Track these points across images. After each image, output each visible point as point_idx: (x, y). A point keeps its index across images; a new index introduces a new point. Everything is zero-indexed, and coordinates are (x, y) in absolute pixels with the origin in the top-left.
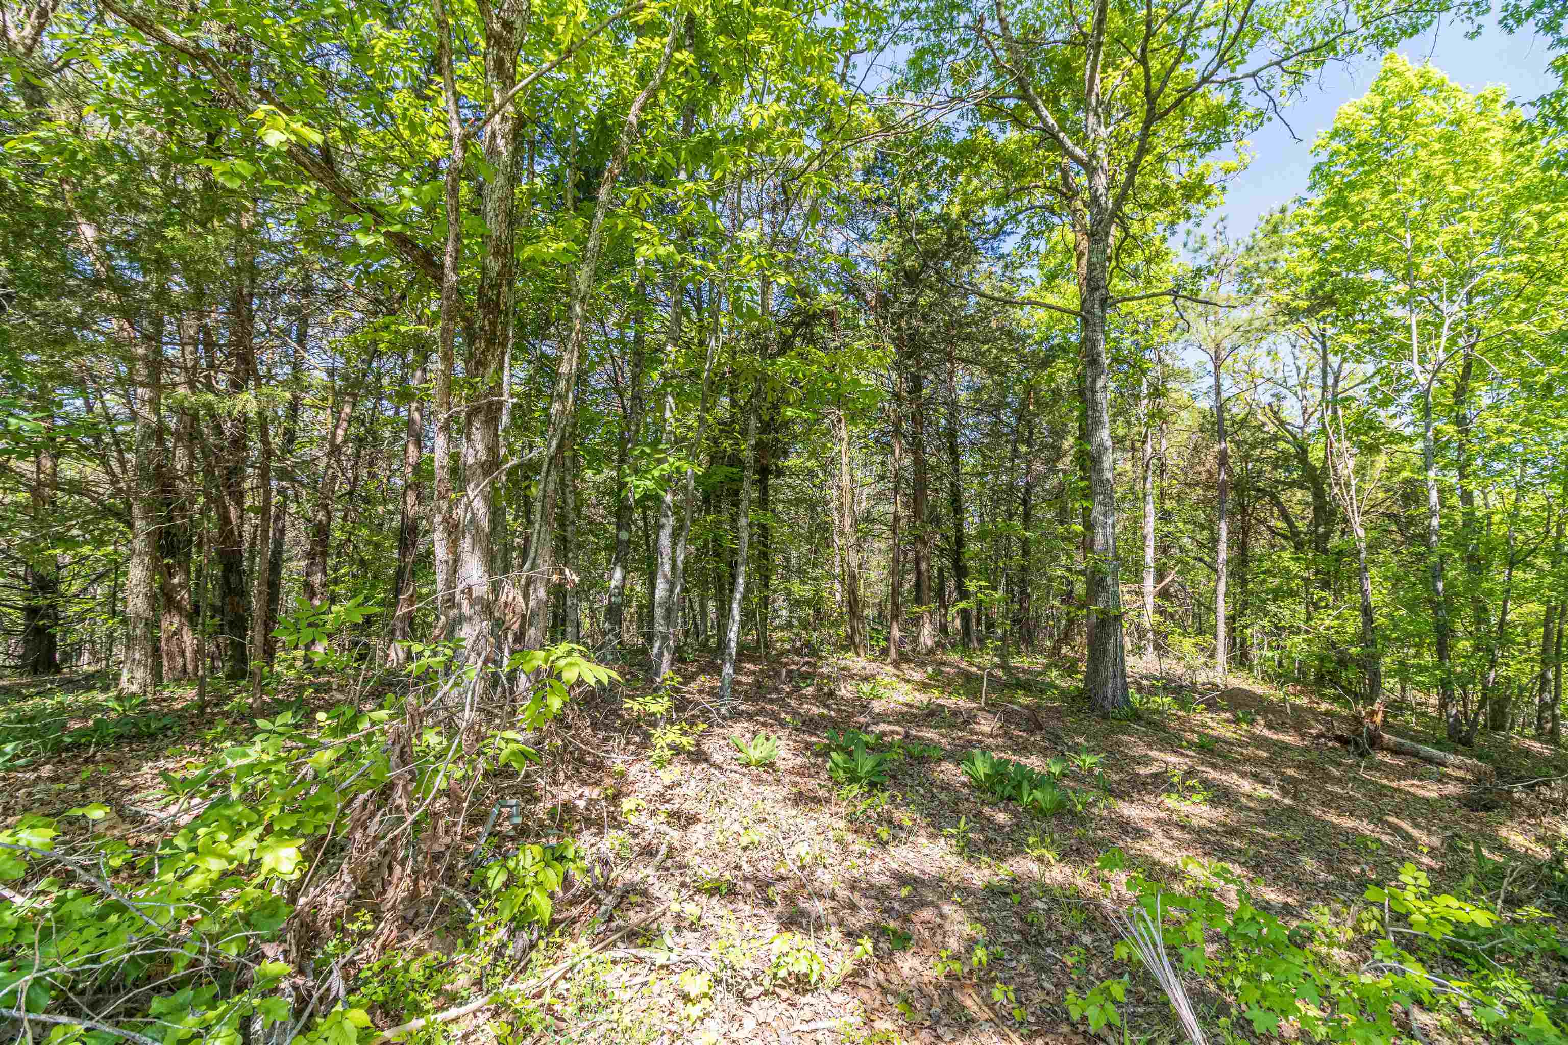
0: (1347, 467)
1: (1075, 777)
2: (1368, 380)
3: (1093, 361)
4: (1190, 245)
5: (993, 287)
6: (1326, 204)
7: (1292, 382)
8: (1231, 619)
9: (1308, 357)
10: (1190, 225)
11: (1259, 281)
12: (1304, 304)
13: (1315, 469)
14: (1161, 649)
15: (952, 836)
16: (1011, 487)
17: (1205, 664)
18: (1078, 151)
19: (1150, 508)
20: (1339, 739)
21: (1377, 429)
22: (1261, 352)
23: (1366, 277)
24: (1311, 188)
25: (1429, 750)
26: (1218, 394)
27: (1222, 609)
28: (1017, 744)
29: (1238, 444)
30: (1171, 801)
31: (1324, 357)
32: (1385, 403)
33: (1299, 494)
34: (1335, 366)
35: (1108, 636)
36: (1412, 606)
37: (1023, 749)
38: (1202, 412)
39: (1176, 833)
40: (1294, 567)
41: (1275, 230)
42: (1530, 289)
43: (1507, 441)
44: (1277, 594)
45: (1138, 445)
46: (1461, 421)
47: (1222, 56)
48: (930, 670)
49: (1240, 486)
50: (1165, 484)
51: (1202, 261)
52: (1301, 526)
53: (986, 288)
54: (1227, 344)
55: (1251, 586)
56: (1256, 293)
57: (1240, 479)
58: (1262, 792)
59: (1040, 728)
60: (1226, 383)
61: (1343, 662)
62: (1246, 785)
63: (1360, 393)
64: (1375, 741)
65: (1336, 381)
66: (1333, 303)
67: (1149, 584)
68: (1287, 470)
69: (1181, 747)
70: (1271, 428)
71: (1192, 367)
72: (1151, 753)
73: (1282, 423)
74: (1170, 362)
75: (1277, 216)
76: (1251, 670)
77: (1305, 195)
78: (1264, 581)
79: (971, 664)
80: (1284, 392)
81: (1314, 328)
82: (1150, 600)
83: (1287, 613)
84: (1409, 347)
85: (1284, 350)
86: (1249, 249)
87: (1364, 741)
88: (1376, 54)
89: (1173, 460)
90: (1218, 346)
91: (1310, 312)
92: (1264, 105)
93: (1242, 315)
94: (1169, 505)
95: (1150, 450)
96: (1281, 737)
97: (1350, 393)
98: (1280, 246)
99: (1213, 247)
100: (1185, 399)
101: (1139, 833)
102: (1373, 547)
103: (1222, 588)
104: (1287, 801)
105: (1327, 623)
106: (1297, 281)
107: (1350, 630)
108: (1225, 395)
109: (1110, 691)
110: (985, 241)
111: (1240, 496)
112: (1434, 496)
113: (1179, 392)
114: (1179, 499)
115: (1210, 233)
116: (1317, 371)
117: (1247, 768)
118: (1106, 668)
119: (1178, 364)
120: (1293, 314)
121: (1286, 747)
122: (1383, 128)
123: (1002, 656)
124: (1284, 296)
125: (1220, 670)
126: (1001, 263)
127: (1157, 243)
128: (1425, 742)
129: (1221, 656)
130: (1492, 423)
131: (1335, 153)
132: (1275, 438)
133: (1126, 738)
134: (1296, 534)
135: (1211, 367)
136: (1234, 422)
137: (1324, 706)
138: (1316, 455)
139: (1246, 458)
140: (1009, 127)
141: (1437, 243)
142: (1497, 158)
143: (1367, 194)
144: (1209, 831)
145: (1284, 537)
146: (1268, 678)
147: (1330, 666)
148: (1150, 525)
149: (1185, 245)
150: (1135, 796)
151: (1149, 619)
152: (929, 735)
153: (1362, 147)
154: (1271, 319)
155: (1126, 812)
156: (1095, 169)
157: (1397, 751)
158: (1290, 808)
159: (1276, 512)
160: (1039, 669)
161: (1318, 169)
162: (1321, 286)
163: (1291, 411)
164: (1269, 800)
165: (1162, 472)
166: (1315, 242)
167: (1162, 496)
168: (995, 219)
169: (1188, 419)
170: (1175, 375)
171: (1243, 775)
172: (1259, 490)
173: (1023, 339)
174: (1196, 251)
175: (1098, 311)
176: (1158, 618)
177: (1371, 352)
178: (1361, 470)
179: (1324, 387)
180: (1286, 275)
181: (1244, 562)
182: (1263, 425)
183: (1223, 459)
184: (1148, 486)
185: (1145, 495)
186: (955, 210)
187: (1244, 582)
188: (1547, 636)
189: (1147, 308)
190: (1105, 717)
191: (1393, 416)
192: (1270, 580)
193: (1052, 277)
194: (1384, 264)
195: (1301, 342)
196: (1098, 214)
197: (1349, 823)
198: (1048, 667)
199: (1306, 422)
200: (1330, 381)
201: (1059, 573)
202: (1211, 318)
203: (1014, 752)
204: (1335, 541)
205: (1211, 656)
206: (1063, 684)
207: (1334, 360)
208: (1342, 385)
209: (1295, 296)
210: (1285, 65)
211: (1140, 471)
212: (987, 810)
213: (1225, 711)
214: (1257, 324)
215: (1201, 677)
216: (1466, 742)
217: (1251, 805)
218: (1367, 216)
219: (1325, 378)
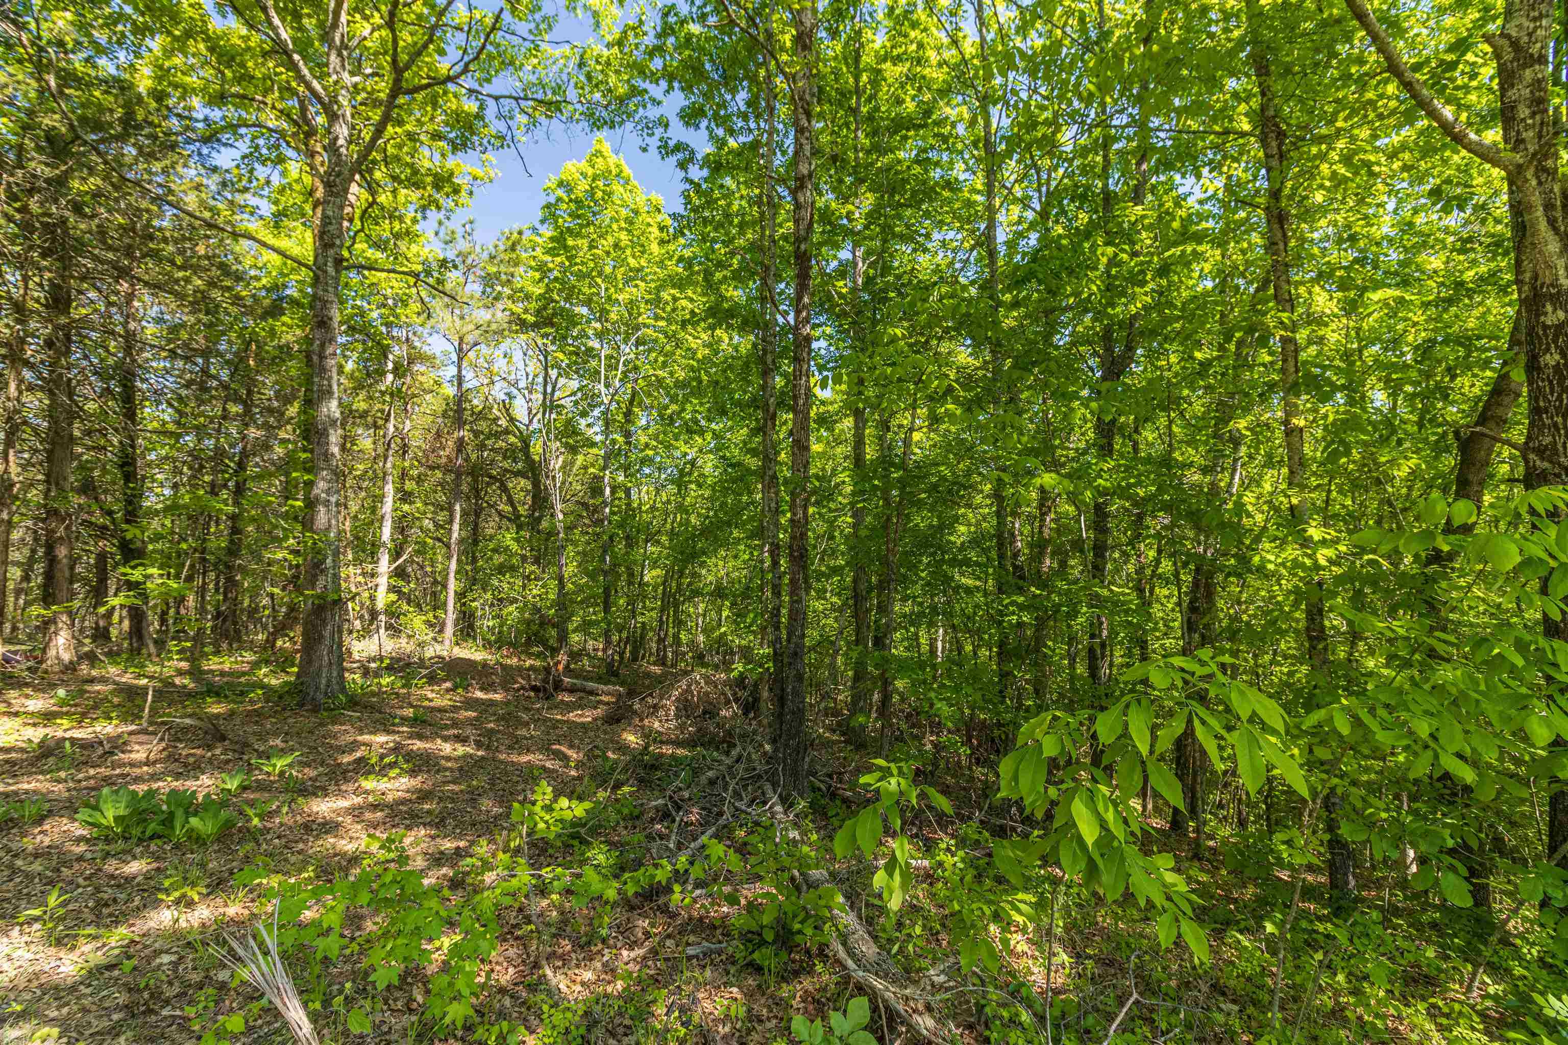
0: (557, 464)
1: (261, 787)
2: (574, 394)
3: (323, 323)
4: (441, 234)
5: (202, 203)
6: (552, 239)
7: (522, 384)
8: (460, 595)
9: (534, 367)
10: (441, 216)
11: (499, 288)
12: (531, 319)
13: (533, 461)
14: (394, 630)
15: (36, 919)
16: (220, 453)
17: (435, 639)
18: (316, 85)
19: (389, 489)
20: (534, 688)
21: (578, 434)
22: (499, 353)
23: (577, 310)
24: (543, 222)
25: (591, 685)
26: (460, 384)
27: (453, 585)
28: (186, 765)
29: (476, 434)
30: (369, 784)
31: (546, 369)
32: (584, 414)
33: (523, 482)
34: (554, 377)
35: (324, 622)
36: (592, 576)
37: (194, 769)
38: (446, 399)
39: (368, 815)
40: (514, 547)
41: (513, 248)
42: (668, 348)
43: (651, 453)
44: (501, 570)
45: (380, 422)
46: (627, 435)
47: (467, 65)
48: (61, 692)
49: (476, 471)
50: (407, 464)
51: (451, 255)
52: (522, 510)
53: (191, 201)
54: (469, 339)
55: (480, 563)
56: (495, 299)
57: (475, 466)
58: (461, 750)
59: (223, 738)
60: (468, 374)
61: (544, 622)
62: (447, 748)
63: (567, 403)
64: (558, 686)
65: (553, 391)
66: (552, 325)
67: (384, 565)
68: (515, 461)
69: (394, 725)
70: (503, 422)
71: (438, 354)
72: (360, 738)
73: (512, 420)
74: (417, 344)
75: (515, 236)
76: (475, 639)
77: (538, 226)
78: (491, 558)
79: (139, 676)
80: (515, 392)
81: (540, 342)
82: (383, 581)
83: (506, 586)
84: (599, 373)
85: (518, 356)
86: (492, 258)
87: (550, 687)
88: (588, 130)
89: (417, 441)
90: (461, 339)
91: (535, 326)
92: (504, 131)
93: (483, 316)
94: (409, 485)
95: (392, 429)
96: (491, 696)
97: (562, 402)
98: (516, 265)
99: (463, 245)
100: (429, 384)
101: (329, 827)
102: (569, 529)
103: (453, 565)
104: (480, 753)
105: (534, 592)
106: (528, 297)
107: (552, 596)
108: (466, 386)
109: (324, 681)
110: (189, 141)
111: (476, 481)
112: (608, 491)
113: (424, 374)
114: (419, 480)
115: (460, 231)
116: (540, 379)
117: (452, 732)
118: (321, 658)
119: (426, 348)
120: (523, 325)
121: (492, 703)
122: (591, 193)
123: (192, 660)
124: (518, 308)
125: (447, 642)
126: (216, 178)
127: (409, 222)
128: (591, 679)
129: (449, 630)
130: (643, 439)
131: (559, 199)
132: (507, 432)
133: (337, 728)
134: (518, 517)
135: (454, 357)
136: (473, 413)
137: (528, 663)
138: (536, 448)
139: (482, 447)
140: (230, 16)
141: (620, 298)
142: (655, 248)
143: (580, 242)
144: (403, 802)
145: (509, 520)
146: (488, 645)
147: (535, 628)
148: (388, 506)
149: (437, 234)
150: (332, 788)
151: (383, 598)
152: (32, 786)
153: (577, 201)
154: (505, 326)
155: (315, 809)
156: (337, 117)
157: (572, 690)
158: (483, 758)
159: (505, 498)
160: (246, 667)
161: (548, 206)
162: (545, 308)
163: (520, 409)
164: (466, 756)
165: (405, 452)
166: (542, 268)
167: (403, 475)
168: (206, 119)
169: (432, 404)
170: (423, 358)
171: (445, 739)
172: (491, 477)
173: (239, 277)
174: (446, 243)
175: (331, 270)
176: (393, 597)
177: (577, 372)
178: (566, 467)
179: (545, 393)
180: (521, 290)
181: (476, 542)
182: (498, 418)
183: (460, 445)
184: (389, 465)
185: (385, 474)
186: (144, 82)
187: (474, 560)
188: (664, 590)
189: (396, 284)
190: (316, 710)
191: (589, 425)
192: (496, 556)
193: (279, 216)
194: (588, 302)
195: (530, 352)
196: (337, 165)
197: (524, 759)
198: (256, 665)
199: (531, 421)
200: (549, 390)
201: (279, 555)
202: (457, 311)
203: (178, 776)
204: (544, 524)
205: (441, 631)
206: (274, 682)
207: (553, 373)
208: (557, 394)
209: (526, 311)
210: (523, 104)
211: (380, 450)
212: (111, 866)
213: (445, 681)
214: (494, 327)
215: (429, 653)
216: (616, 674)
217: (449, 764)
218: (578, 260)
219: (545, 386)
